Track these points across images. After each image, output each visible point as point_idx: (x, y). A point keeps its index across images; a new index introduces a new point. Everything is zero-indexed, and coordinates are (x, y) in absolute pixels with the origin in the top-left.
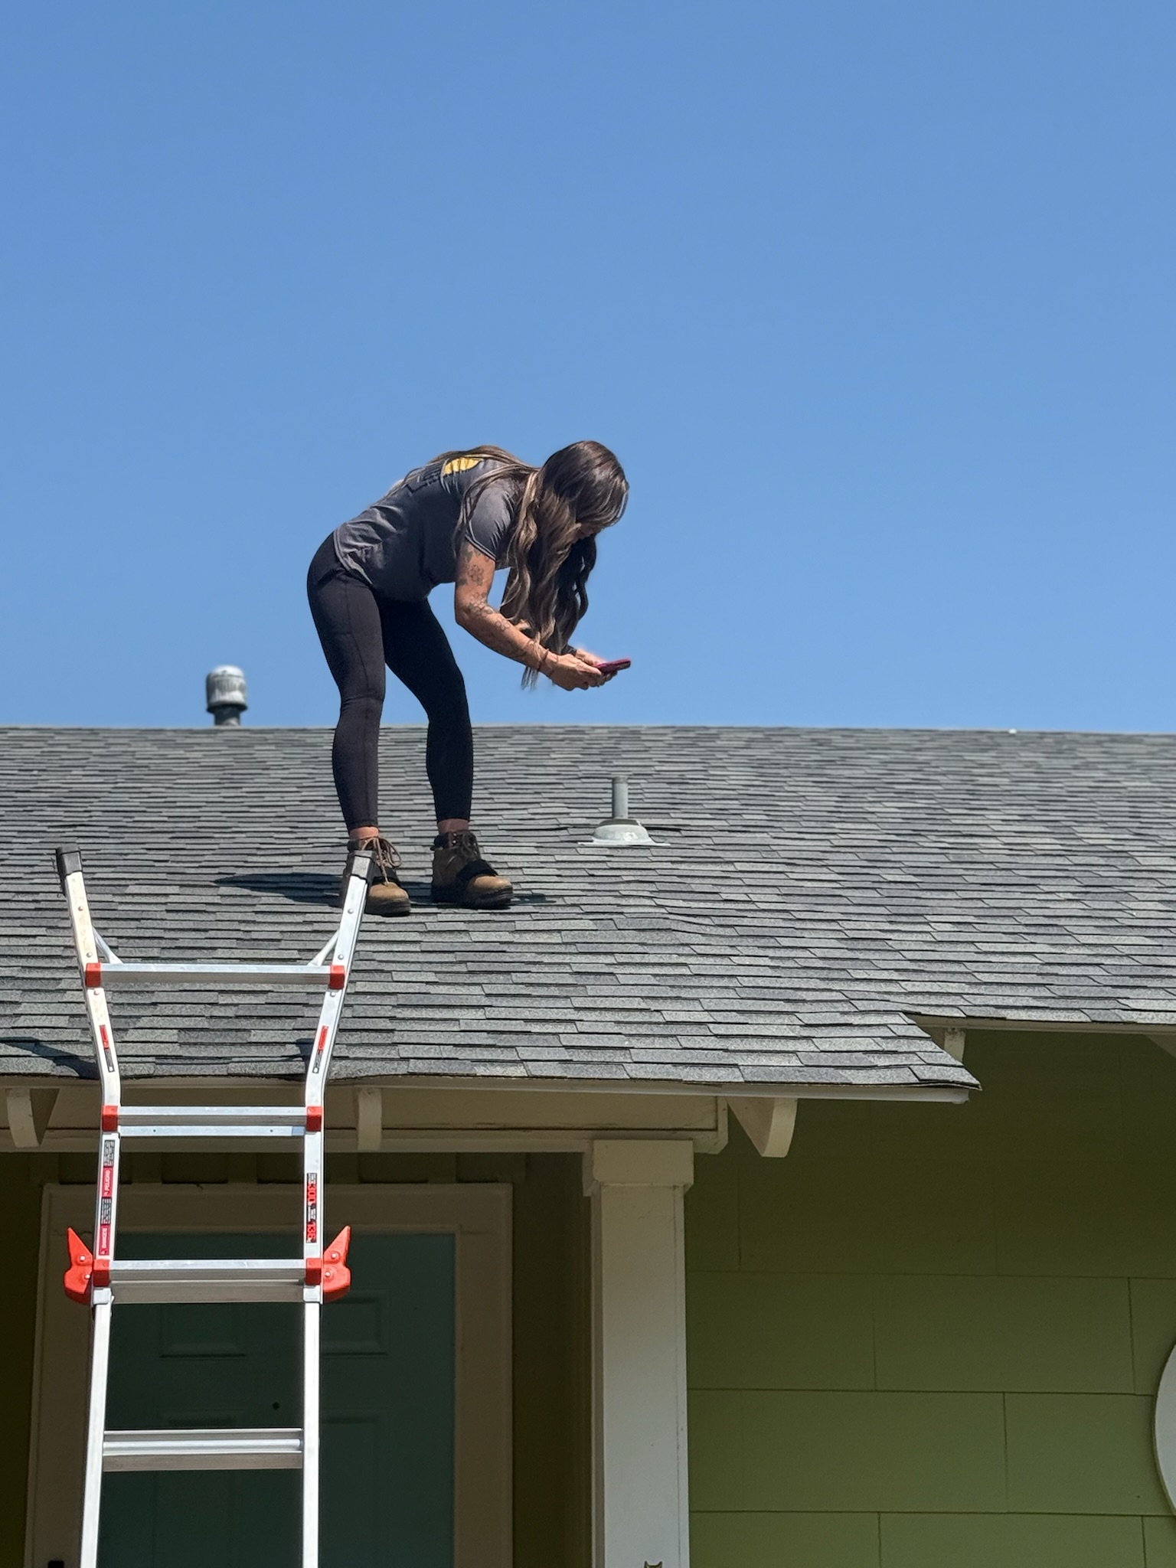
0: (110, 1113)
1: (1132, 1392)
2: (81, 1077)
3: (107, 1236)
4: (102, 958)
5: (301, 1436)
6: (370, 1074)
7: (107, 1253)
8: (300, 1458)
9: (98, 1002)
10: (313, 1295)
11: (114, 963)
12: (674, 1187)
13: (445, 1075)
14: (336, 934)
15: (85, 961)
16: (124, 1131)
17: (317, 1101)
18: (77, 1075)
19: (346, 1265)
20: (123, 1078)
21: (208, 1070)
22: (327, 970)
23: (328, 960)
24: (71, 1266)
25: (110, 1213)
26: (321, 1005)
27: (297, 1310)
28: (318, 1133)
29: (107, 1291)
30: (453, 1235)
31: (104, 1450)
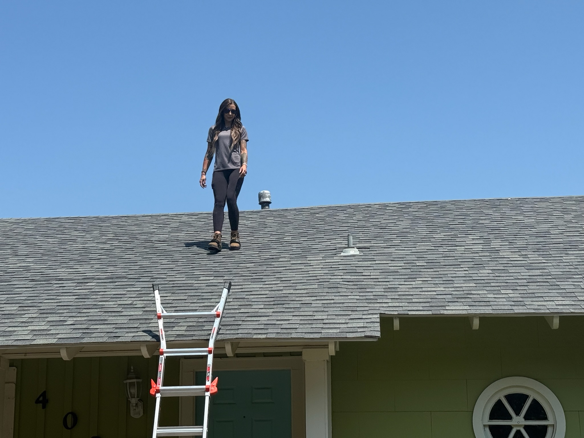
0: (162, 351)
1: (467, 411)
2: (157, 341)
3: (160, 380)
4: (163, 312)
5: (203, 428)
6: (226, 338)
7: (160, 385)
8: (202, 433)
9: (161, 322)
10: (208, 394)
11: (165, 313)
12: (324, 361)
13: (245, 338)
14: (220, 303)
15: (158, 312)
16: (165, 355)
17: (211, 346)
18: (156, 341)
19: (216, 387)
20: (166, 341)
21: (187, 338)
22: (216, 313)
23: (216, 311)
24: (151, 388)
25: (161, 375)
26: (214, 321)
27: (204, 398)
28: (211, 354)
29: (159, 394)
30: (290, 370)
31: (157, 431)
